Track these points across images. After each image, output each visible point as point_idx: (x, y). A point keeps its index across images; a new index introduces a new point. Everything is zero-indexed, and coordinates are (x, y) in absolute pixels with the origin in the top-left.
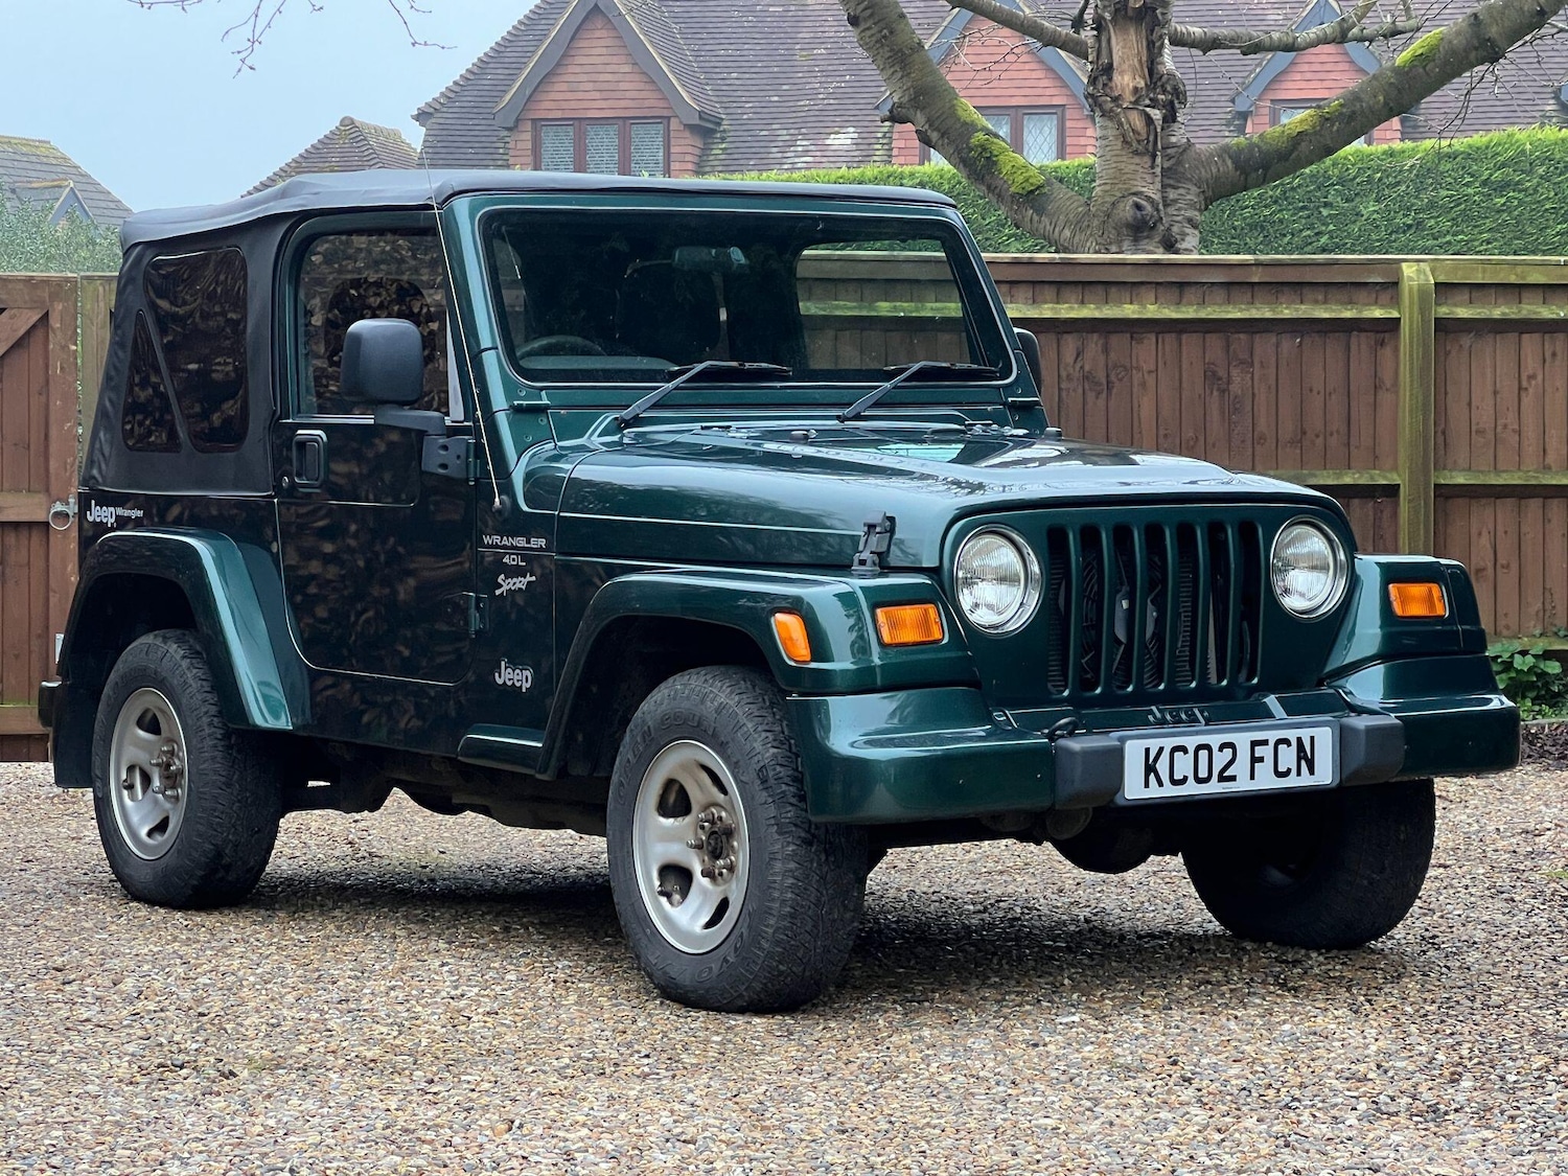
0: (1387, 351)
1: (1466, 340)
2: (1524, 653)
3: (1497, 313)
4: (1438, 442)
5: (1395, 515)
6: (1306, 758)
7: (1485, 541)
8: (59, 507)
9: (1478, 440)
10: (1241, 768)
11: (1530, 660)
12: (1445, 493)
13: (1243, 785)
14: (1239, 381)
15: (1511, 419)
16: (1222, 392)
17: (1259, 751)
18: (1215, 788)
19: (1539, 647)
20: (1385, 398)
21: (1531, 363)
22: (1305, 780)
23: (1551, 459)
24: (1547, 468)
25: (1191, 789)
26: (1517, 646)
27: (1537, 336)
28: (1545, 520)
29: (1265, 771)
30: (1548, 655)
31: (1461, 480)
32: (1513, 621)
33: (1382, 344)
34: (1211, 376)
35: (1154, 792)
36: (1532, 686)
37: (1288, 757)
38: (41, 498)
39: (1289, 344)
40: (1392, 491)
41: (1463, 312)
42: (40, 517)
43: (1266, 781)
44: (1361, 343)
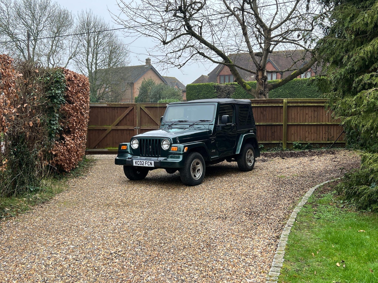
0: (282, 109)
1: (291, 108)
2: (297, 143)
3: (295, 105)
4: (287, 119)
5: (283, 128)
6: (151, 164)
7: (293, 130)
8: (135, 128)
9: (293, 119)
10: (144, 164)
11: (298, 144)
12: (288, 125)
13: (145, 166)
14: (264, 113)
15: (296, 117)
16: (263, 114)
17: (146, 163)
18: (142, 165)
19: (299, 142)
20: (282, 115)
21: (299, 110)
22: (151, 166)
23: (301, 121)
24: (300, 122)
25: (140, 165)
26: (296, 142)
27: (299, 108)
28: (300, 128)
29: (147, 164)
30: (300, 143)
31: (290, 124)
32: (296, 139)
33: (281, 108)
34: (261, 113)
35: (136, 165)
36: (298, 147)
37: (149, 163)
38: (133, 127)
39: (270, 109)
40: (282, 125)
41: (291, 105)
42: (133, 129)
43: (147, 166)
44: (279, 108)
